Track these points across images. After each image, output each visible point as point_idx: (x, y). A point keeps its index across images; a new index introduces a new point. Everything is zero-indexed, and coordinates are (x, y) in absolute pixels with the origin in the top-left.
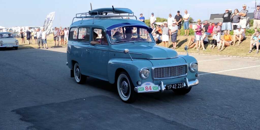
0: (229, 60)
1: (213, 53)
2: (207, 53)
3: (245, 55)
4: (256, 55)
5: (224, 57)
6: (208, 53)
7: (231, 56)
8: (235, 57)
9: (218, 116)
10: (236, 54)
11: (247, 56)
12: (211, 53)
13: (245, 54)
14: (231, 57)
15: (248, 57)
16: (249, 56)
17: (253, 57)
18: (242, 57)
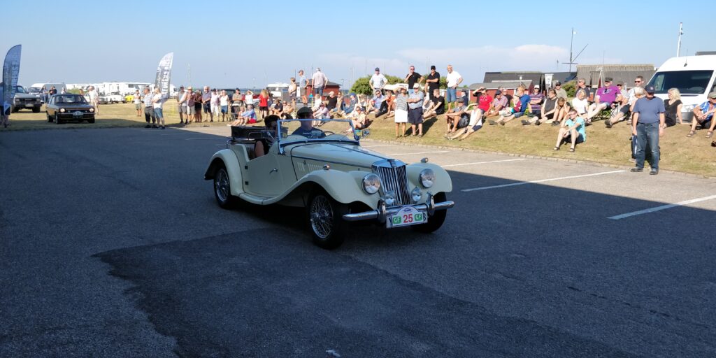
0: (520, 164)
1: (490, 149)
2: (478, 149)
3: (551, 155)
4: (571, 155)
5: (511, 158)
6: (480, 148)
7: (524, 156)
8: (532, 157)
9: (500, 273)
10: (532, 152)
11: (555, 156)
12: (487, 149)
13: (550, 153)
14: (522, 158)
15: (556, 159)
16: (557, 156)
17: (565, 158)
18: (545, 158)
